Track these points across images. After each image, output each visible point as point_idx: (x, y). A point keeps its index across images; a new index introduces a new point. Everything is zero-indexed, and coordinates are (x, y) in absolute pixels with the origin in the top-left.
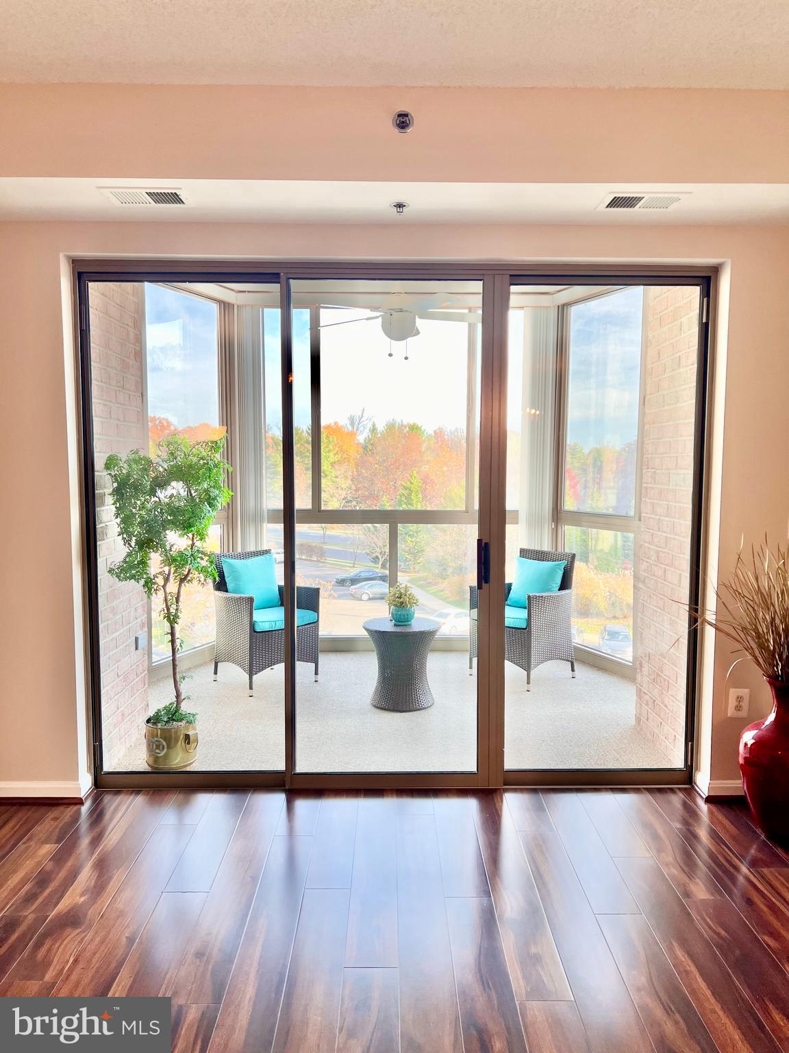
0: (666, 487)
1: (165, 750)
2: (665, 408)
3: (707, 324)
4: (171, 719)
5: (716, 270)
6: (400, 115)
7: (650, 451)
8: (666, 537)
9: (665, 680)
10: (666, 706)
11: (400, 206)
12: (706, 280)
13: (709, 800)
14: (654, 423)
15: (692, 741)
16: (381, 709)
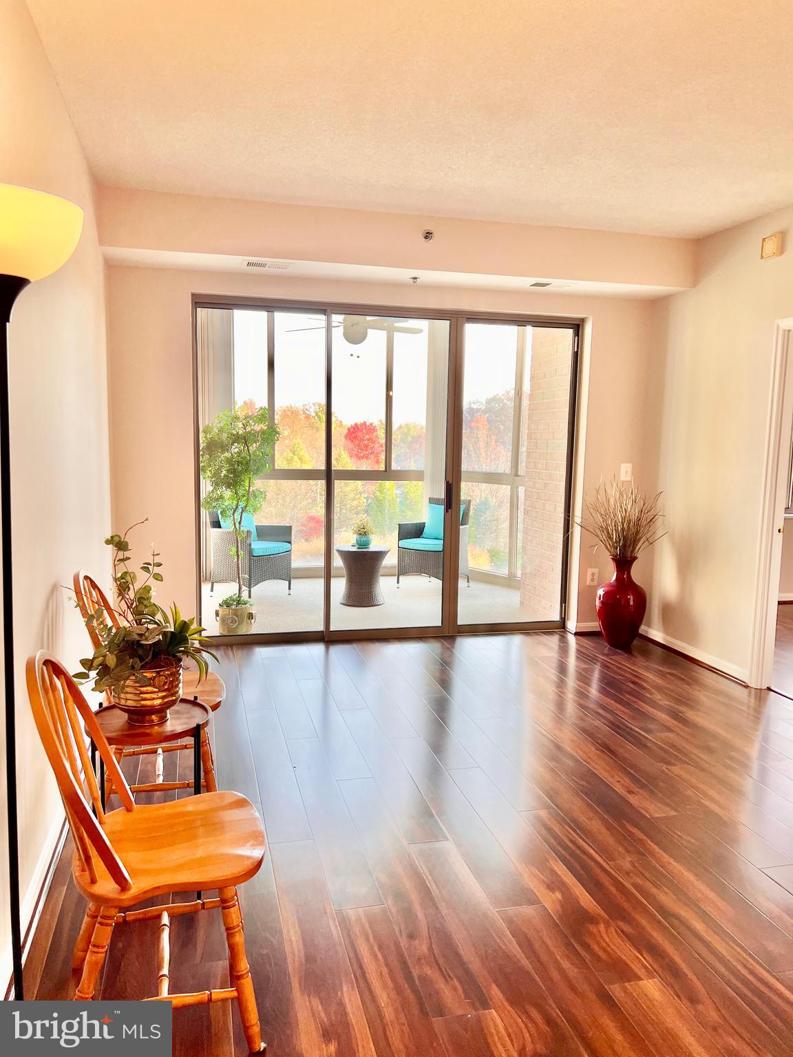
0: (545, 451)
1: (237, 623)
2: (545, 401)
3: (577, 352)
4: (238, 603)
5: (583, 320)
6: (428, 233)
7: (533, 428)
8: (545, 483)
9: (543, 573)
10: (545, 589)
11: (415, 278)
12: (577, 327)
13: (577, 634)
14: (536, 410)
15: (565, 603)
16: (347, 605)
